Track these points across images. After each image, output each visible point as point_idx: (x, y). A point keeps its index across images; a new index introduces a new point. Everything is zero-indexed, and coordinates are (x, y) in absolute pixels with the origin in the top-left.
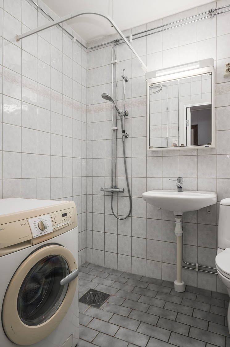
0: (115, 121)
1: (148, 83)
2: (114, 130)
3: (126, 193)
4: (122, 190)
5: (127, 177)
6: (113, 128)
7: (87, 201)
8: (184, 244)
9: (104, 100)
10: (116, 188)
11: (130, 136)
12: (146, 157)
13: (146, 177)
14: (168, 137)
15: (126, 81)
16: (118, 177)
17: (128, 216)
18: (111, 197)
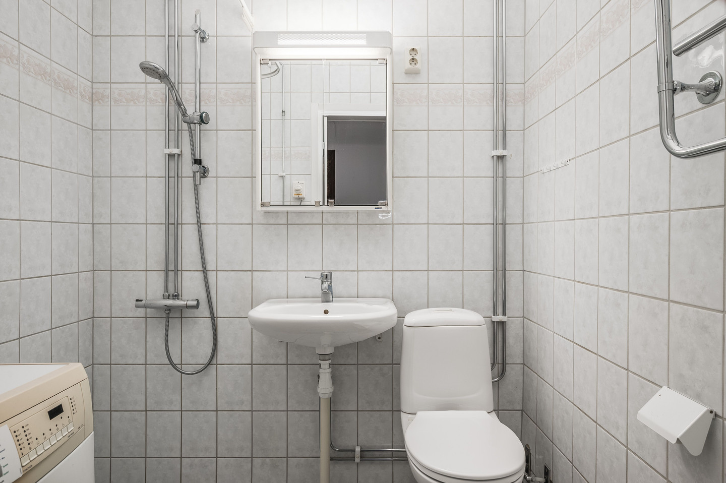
0: (171, 134)
1: (259, 57)
2: (171, 156)
3: (204, 310)
4: (195, 303)
5: (205, 271)
6: (168, 151)
7: (94, 336)
8: (333, 411)
9: (142, 76)
10: (176, 297)
11: (212, 173)
12: (252, 224)
13: (252, 271)
14: (284, 174)
15: (203, 39)
16: (182, 271)
17: (209, 363)
18: (164, 321)
